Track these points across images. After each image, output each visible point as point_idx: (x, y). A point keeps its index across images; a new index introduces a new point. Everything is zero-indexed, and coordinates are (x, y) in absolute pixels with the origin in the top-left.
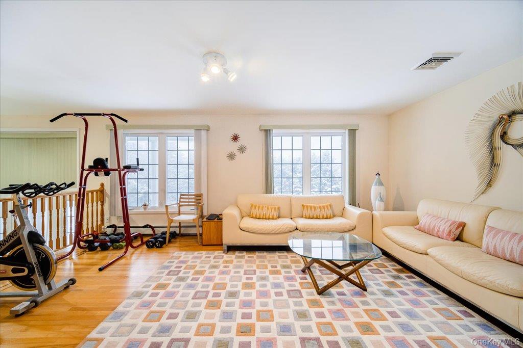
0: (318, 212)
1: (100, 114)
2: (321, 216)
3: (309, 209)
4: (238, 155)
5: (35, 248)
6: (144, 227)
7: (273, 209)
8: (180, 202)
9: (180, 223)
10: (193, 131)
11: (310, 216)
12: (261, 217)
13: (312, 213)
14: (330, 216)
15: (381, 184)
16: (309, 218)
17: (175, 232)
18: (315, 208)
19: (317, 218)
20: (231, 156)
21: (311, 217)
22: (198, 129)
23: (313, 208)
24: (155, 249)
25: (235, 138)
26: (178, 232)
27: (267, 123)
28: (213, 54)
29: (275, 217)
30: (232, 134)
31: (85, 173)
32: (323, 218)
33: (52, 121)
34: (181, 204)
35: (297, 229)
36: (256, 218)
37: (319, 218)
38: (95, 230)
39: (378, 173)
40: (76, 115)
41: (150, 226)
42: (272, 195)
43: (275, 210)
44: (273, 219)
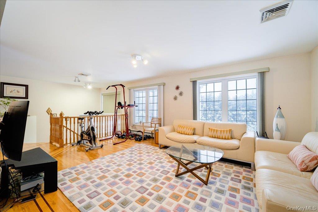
0: (219, 134)
1: (117, 85)
2: (221, 137)
3: (213, 131)
4: (179, 97)
5: (93, 132)
6: (138, 131)
7: (190, 129)
8: (152, 121)
9: (152, 132)
10: (157, 87)
11: (212, 136)
12: (182, 133)
13: (214, 134)
14: (228, 137)
15: (281, 116)
16: (212, 137)
17: (150, 136)
18: (217, 131)
19: (218, 138)
20: (175, 98)
21: (214, 136)
22: (159, 85)
23: (215, 131)
24: (137, 141)
25: (177, 88)
26: (151, 136)
27: (194, 77)
28: (134, 56)
29: (190, 134)
30: (176, 86)
31: (117, 108)
32: (222, 139)
33: (107, 89)
34: (152, 122)
35: (196, 142)
36: (180, 133)
37: (220, 138)
38: (124, 130)
39: (279, 107)
40: (112, 86)
41: (141, 132)
42: (196, 121)
43: (191, 130)
44: (189, 135)
